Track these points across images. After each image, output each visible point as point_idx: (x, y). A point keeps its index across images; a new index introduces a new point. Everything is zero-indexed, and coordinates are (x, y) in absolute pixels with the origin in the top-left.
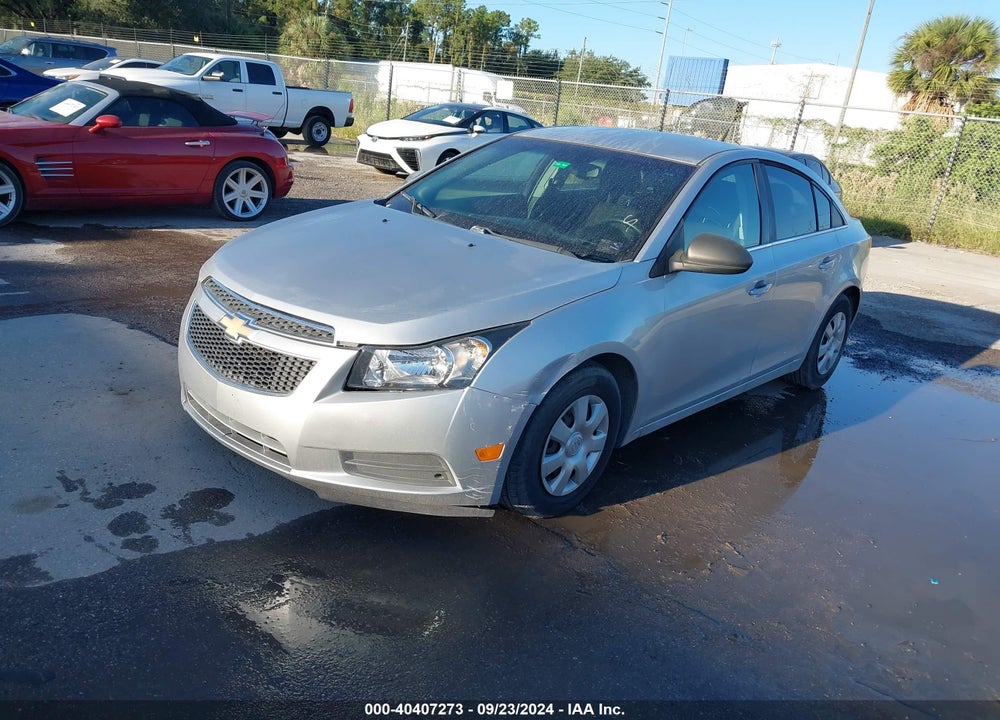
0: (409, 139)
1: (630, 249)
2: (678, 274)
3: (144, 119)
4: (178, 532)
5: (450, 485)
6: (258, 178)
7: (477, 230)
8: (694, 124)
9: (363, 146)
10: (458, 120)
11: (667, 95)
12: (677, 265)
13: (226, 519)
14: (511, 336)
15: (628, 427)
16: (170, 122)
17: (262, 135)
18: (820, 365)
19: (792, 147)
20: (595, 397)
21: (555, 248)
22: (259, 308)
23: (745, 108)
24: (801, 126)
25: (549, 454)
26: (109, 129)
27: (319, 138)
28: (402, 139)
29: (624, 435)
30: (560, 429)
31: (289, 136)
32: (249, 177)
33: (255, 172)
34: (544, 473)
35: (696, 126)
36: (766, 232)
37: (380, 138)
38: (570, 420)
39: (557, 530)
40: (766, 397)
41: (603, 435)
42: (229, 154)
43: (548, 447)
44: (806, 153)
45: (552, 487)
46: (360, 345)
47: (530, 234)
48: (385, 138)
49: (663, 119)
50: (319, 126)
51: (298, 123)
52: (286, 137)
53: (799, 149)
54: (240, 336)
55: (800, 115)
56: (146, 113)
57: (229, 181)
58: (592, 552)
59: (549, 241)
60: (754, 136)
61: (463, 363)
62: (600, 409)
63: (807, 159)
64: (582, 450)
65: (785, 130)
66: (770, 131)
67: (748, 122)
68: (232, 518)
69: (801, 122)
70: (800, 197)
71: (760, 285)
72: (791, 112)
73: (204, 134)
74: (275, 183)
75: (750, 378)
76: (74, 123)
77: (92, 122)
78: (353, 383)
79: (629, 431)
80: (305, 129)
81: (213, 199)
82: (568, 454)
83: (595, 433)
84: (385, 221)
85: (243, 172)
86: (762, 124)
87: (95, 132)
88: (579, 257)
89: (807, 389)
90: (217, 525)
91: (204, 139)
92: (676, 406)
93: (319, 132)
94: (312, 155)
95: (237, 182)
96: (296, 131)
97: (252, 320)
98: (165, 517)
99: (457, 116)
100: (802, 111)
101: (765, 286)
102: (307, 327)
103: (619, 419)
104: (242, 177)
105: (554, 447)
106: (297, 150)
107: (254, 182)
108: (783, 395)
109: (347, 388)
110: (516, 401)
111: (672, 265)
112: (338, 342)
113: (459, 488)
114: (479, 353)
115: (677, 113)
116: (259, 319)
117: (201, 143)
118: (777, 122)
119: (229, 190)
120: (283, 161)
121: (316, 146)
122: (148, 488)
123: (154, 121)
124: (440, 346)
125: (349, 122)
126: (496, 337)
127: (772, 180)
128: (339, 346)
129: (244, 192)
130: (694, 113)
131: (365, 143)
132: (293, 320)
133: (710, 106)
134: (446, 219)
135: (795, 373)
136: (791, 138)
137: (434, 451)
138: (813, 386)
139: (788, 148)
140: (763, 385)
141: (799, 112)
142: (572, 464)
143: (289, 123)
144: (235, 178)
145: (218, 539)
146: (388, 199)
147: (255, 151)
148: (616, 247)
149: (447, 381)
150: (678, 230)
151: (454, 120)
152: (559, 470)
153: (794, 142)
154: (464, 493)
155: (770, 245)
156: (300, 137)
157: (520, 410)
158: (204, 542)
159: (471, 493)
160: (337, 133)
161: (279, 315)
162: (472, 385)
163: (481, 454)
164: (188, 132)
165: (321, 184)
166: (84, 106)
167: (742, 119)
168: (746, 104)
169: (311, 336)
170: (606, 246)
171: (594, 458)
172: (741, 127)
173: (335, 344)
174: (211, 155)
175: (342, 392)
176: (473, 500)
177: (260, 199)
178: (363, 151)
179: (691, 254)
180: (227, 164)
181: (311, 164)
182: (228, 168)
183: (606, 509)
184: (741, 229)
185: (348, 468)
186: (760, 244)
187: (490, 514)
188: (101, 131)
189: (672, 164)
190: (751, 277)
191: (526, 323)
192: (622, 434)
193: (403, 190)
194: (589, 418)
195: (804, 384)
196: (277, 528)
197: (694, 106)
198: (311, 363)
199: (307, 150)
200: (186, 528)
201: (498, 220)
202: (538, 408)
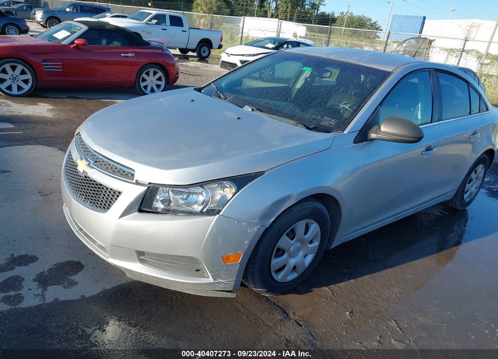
0: (246, 55)
1: (342, 124)
2: (374, 141)
3: (104, 42)
4: (39, 291)
5: (205, 277)
6: (160, 74)
7: (247, 108)
8: (404, 51)
9: (223, 59)
10: (273, 46)
11: (389, 34)
12: (373, 136)
13: (73, 284)
14: (250, 182)
15: (335, 237)
16: (116, 44)
17: (163, 51)
18: (466, 196)
19: (458, 64)
20: (310, 221)
21: (292, 122)
22: (97, 154)
23: (433, 43)
24: (464, 53)
25: (276, 256)
26: (82, 47)
27: (204, 55)
28: (243, 55)
29: (333, 241)
30: (284, 241)
31: (190, 53)
32: (155, 73)
33: (158, 70)
34: (273, 269)
35: (405, 52)
36: (436, 115)
37: (231, 55)
38: (292, 235)
39: (280, 305)
40: (429, 214)
41: (316, 244)
42: (145, 60)
43: (276, 252)
44: (466, 67)
45: (279, 277)
46: (150, 183)
47: (280, 112)
48: (235, 55)
49: (385, 48)
50: (205, 48)
51: (194, 47)
52: (188, 54)
53: (462, 65)
54: (84, 171)
55: (464, 46)
56: (105, 39)
57: (144, 75)
58: (301, 323)
59: (290, 117)
60: (437, 58)
61: (218, 197)
62: (314, 228)
63: (467, 71)
64: (301, 254)
65: (455, 55)
66: (447, 55)
67: (434, 50)
68: (76, 283)
69: (464, 50)
70: (460, 92)
71: (429, 149)
72: (458, 45)
73: (132, 50)
74: (169, 77)
75: (419, 205)
76: (63, 43)
77: (73, 43)
78: (144, 207)
79: (336, 240)
80: (198, 50)
81: (135, 85)
82: (291, 256)
83: (311, 243)
84: (193, 101)
85: (151, 71)
86: (442, 52)
87: (74, 47)
88: (308, 128)
89: (456, 210)
90: (65, 287)
91: (131, 53)
92: (369, 223)
93: (204, 52)
94: (199, 63)
95: (148, 76)
96: (193, 51)
97: (92, 162)
98: (35, 280)
99: (274, 44)
100: (465, 44)
101: (432, 149)
102: (120, 169)
103: (327, 233)
104: (151, 73)
105: (281, 252)
106: (193, 61)
107: (157, 76)
108: (440, 212)
109: (140, 211)
110: (251, 225)
111: (370, 136)
112: (137, 181)
113: (211, 280)
114: (229, 191)
115: (395, 45)
116: (96, 162)
117: (130, 55)
118: (451, 51)
119: (144, 80)
120: (173, 65)
121: (202, 59)
122: (34, 259)
123: (108, 43)
124: (202, 186)
125: (220, 47)
126: (240, 181)
127: (442, 82)
128: (137, 183)
129: (152, 81)
130: (404, 45)
131: (224, 58)
132: (113, 163)
133: (413, 41)
134: (231, 102)
135: (449, 200)
136: (458, 59)
137: (194, 256)
138: (460, 208)
139: (456, 64)
140: (432, 206)
141: (463, 44)
142: (293, 262)
143: (190, 47)
144: (148, 74)
145: (62, 298)
146: (204, 87)
147: (159, 60)
148: (333, 122)
149: (205, 210)
150: (375, 113)
151: (271, 46)
152: (284, 267)
153: (459, 61)
154: (214, 283)
155: (438, 123)
156: (195, 54)
157: (253, 231)
158: (52, 300)
159: (219, 283)
160: (214, 52)
161: (106, 160)
162: (221, 214)
163: (226, 259)
164: (123, 48)
165: (199, 78)
166: (70, 34)
167: (431, 49)
168: (434, 40)
169: (122, 175)
170: (327, 121)
171: (310, 258)
172: (430, 53)
173: (134, 182)
174: (135, 61)
175: (137, 213)
176: (221, 287)
177: (160, 85)
178: (223, 61)
179: (383, 128)
180: (142, 67)
181: (197, 68)
182: (144, 68)
183: (316, 290)
184: (419, 112)
185: (142, 261)
186: (431, 122)
187: (233, 295)
188: (77, 47)
189: (376, 70)
190: (423, 144)
191: (262, 173)
192: (331, 240)
193: (213, 82)
194: (305, 234)
195: (454, 207)
196: (102, 292)
197: (405, 41)
198: (120, 193)
199: (198, 61)
200: (45, 289)
201: (263, 102)
202: (267, 230)
